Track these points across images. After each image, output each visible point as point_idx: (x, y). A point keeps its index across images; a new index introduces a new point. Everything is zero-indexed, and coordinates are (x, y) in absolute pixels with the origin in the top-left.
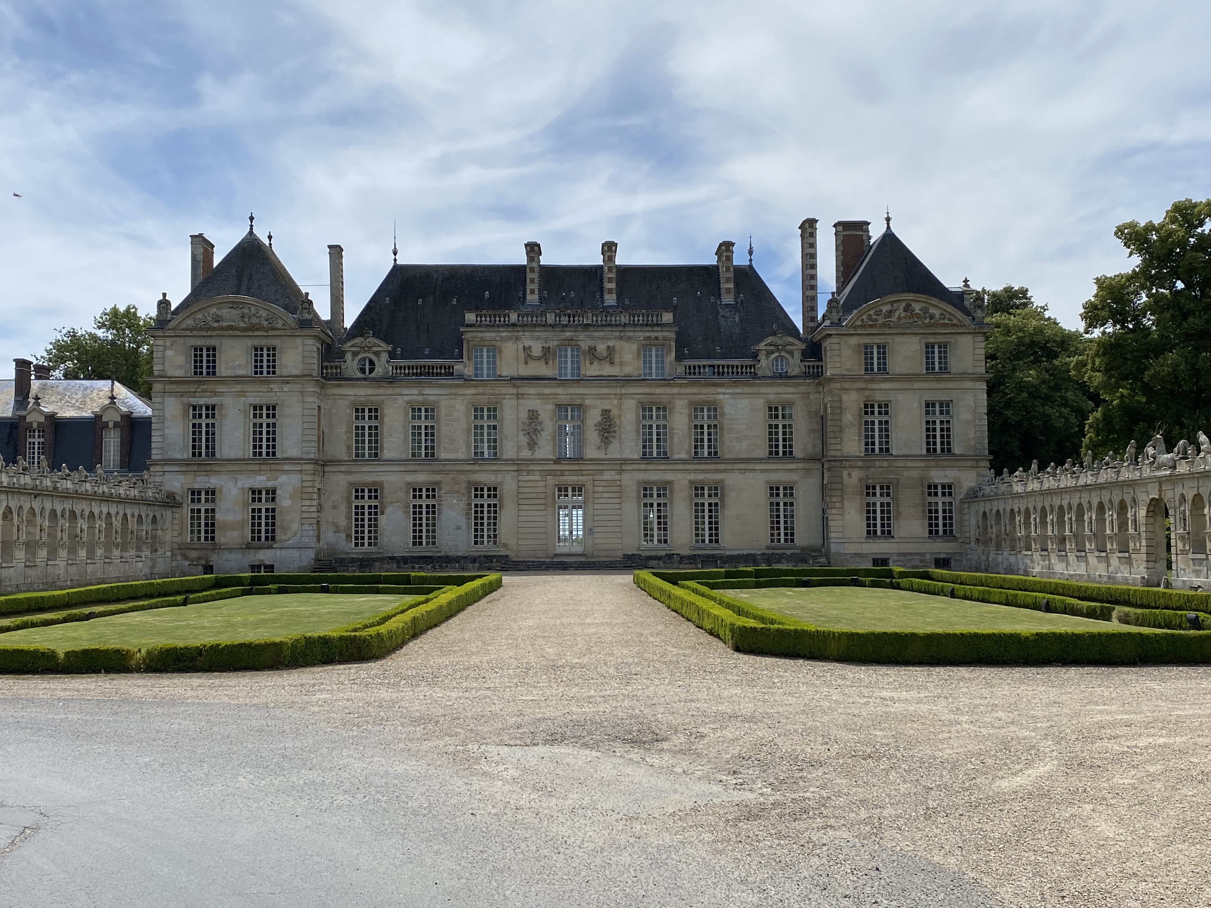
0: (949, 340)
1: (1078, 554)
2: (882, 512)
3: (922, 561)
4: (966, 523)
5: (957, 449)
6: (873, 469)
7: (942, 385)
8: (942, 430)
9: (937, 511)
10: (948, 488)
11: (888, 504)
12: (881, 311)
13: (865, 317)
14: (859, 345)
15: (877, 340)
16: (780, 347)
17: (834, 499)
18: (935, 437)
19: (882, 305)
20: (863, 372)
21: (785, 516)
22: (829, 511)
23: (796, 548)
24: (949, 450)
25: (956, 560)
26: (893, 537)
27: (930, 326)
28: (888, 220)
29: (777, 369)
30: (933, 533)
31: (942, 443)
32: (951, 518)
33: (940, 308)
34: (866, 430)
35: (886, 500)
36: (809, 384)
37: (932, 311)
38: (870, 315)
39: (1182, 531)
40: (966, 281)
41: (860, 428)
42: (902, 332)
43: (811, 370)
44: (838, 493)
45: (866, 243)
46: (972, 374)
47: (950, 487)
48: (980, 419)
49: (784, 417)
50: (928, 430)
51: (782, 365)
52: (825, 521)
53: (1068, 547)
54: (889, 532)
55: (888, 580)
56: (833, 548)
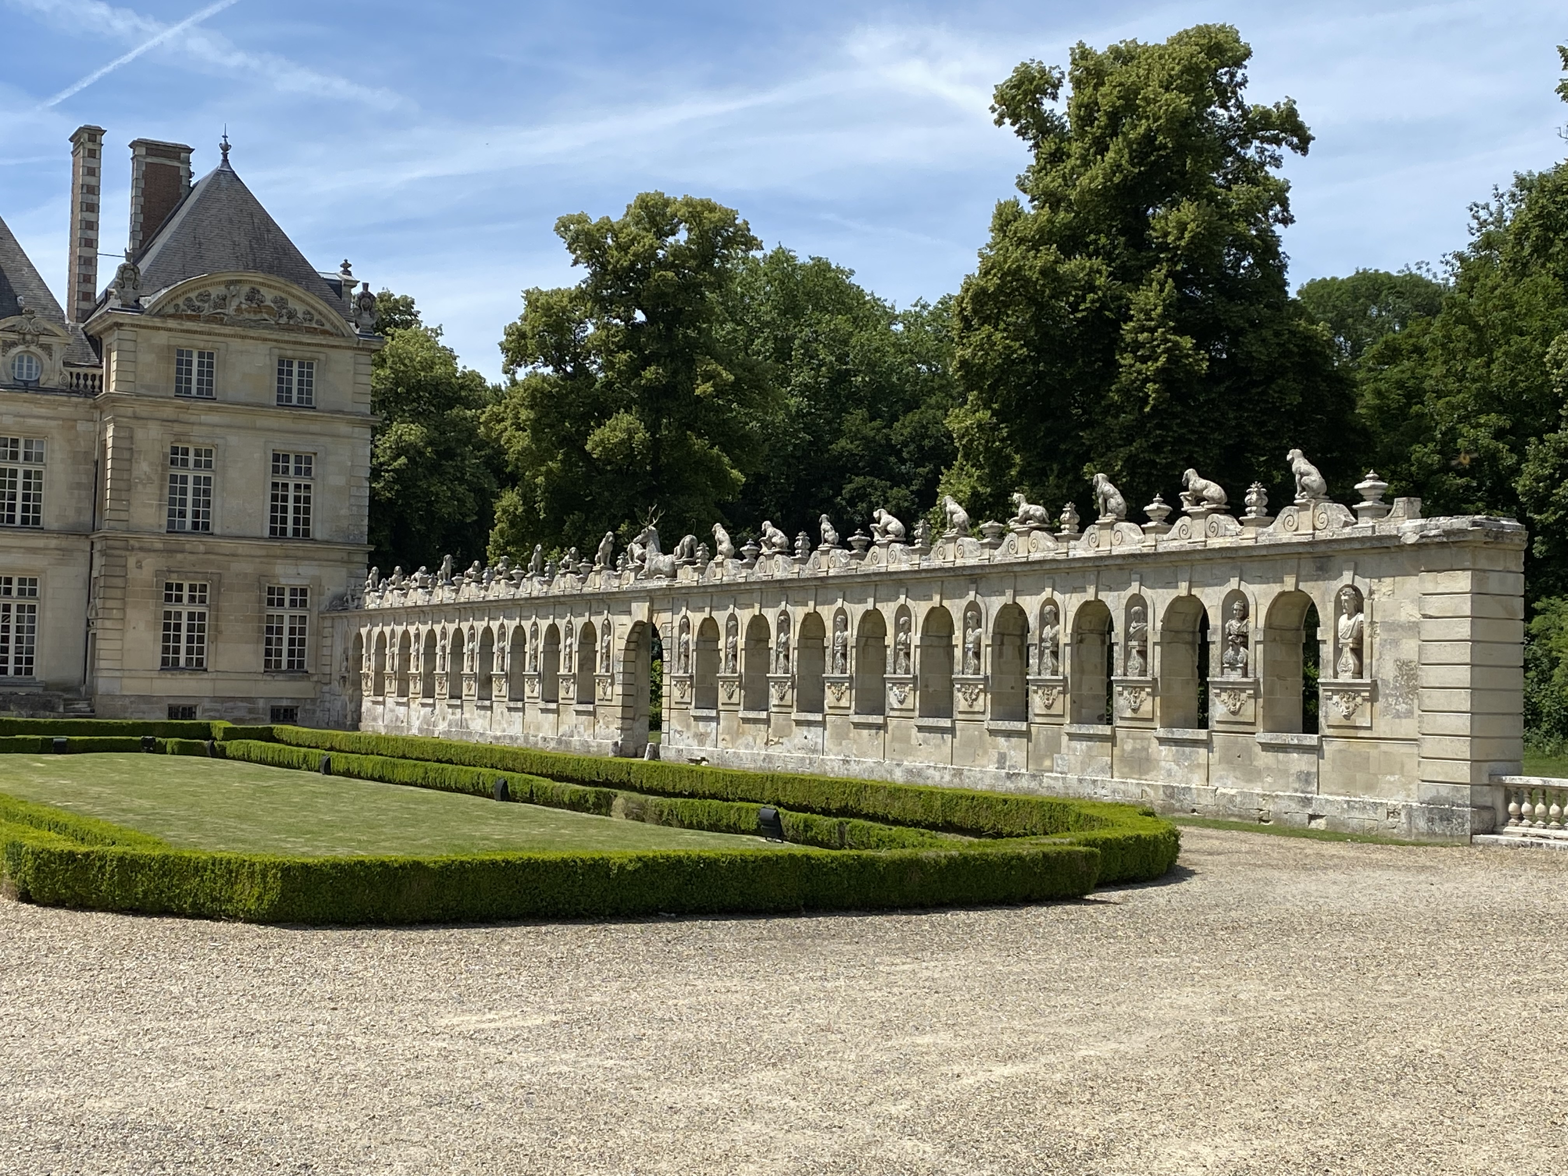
0: (316, 355)
1: (512, 705)
2: (191, 628)
3: (251, 711)
4: (326, 651)
5: (318, 530)
6: (179, 556)
7: (302, 425)
8: (297, 499)
9: (280, 630)
10: (300, 596)
11: (202, 616)
12: (209, 295)
13: (180, 301)
14: (169, 347)
15: (201, 342)
16: (28, 337)
17: (110, 604)
18: (285, 509)
19: (211, 285)
20: (172, 393)
21: (19, 629)
22: (99, 623)
23: (36, 685)
24: (306, 533)
25: (306, 711)
26: (206, 670)
27: (288, 329)
28: (226, 148)
29: (20, 374)
30: (271, 666)
31: (296, 521)
32: (302, 642)
33: (303, 301)
34: (173, 490)
35: (197, 609)
36: (76, 405)
37: (293, 304)
38: (189, 300)
39: (681, 673)
40: (346, 266)
41: (161, 488)
42: (242, 333)
43: (82, 382)
44: (118, 593)
45: (184, 182)
46: (350, 413)
47: (304, 592)
48: (359, 487)
49: (27, 457)
50: (274, 498)
51: (29, 368)
52: (90, 639)
53: (495, 692)
54: (200, 662)
55: (206, 743)
56: (103, 685)
